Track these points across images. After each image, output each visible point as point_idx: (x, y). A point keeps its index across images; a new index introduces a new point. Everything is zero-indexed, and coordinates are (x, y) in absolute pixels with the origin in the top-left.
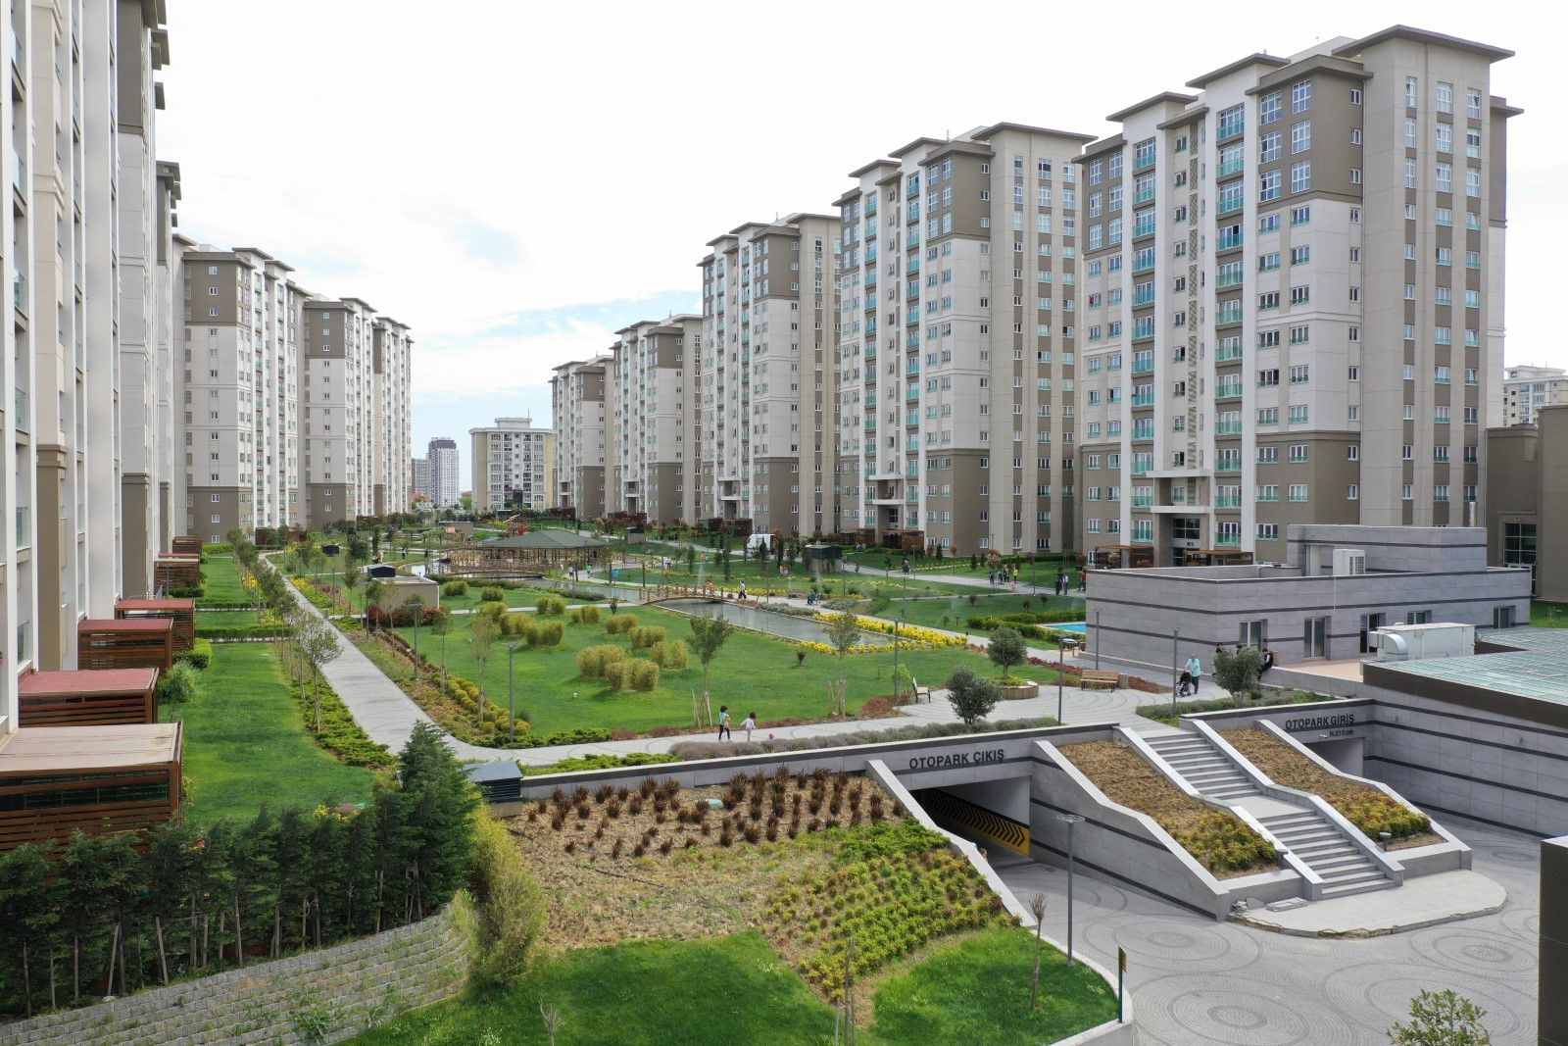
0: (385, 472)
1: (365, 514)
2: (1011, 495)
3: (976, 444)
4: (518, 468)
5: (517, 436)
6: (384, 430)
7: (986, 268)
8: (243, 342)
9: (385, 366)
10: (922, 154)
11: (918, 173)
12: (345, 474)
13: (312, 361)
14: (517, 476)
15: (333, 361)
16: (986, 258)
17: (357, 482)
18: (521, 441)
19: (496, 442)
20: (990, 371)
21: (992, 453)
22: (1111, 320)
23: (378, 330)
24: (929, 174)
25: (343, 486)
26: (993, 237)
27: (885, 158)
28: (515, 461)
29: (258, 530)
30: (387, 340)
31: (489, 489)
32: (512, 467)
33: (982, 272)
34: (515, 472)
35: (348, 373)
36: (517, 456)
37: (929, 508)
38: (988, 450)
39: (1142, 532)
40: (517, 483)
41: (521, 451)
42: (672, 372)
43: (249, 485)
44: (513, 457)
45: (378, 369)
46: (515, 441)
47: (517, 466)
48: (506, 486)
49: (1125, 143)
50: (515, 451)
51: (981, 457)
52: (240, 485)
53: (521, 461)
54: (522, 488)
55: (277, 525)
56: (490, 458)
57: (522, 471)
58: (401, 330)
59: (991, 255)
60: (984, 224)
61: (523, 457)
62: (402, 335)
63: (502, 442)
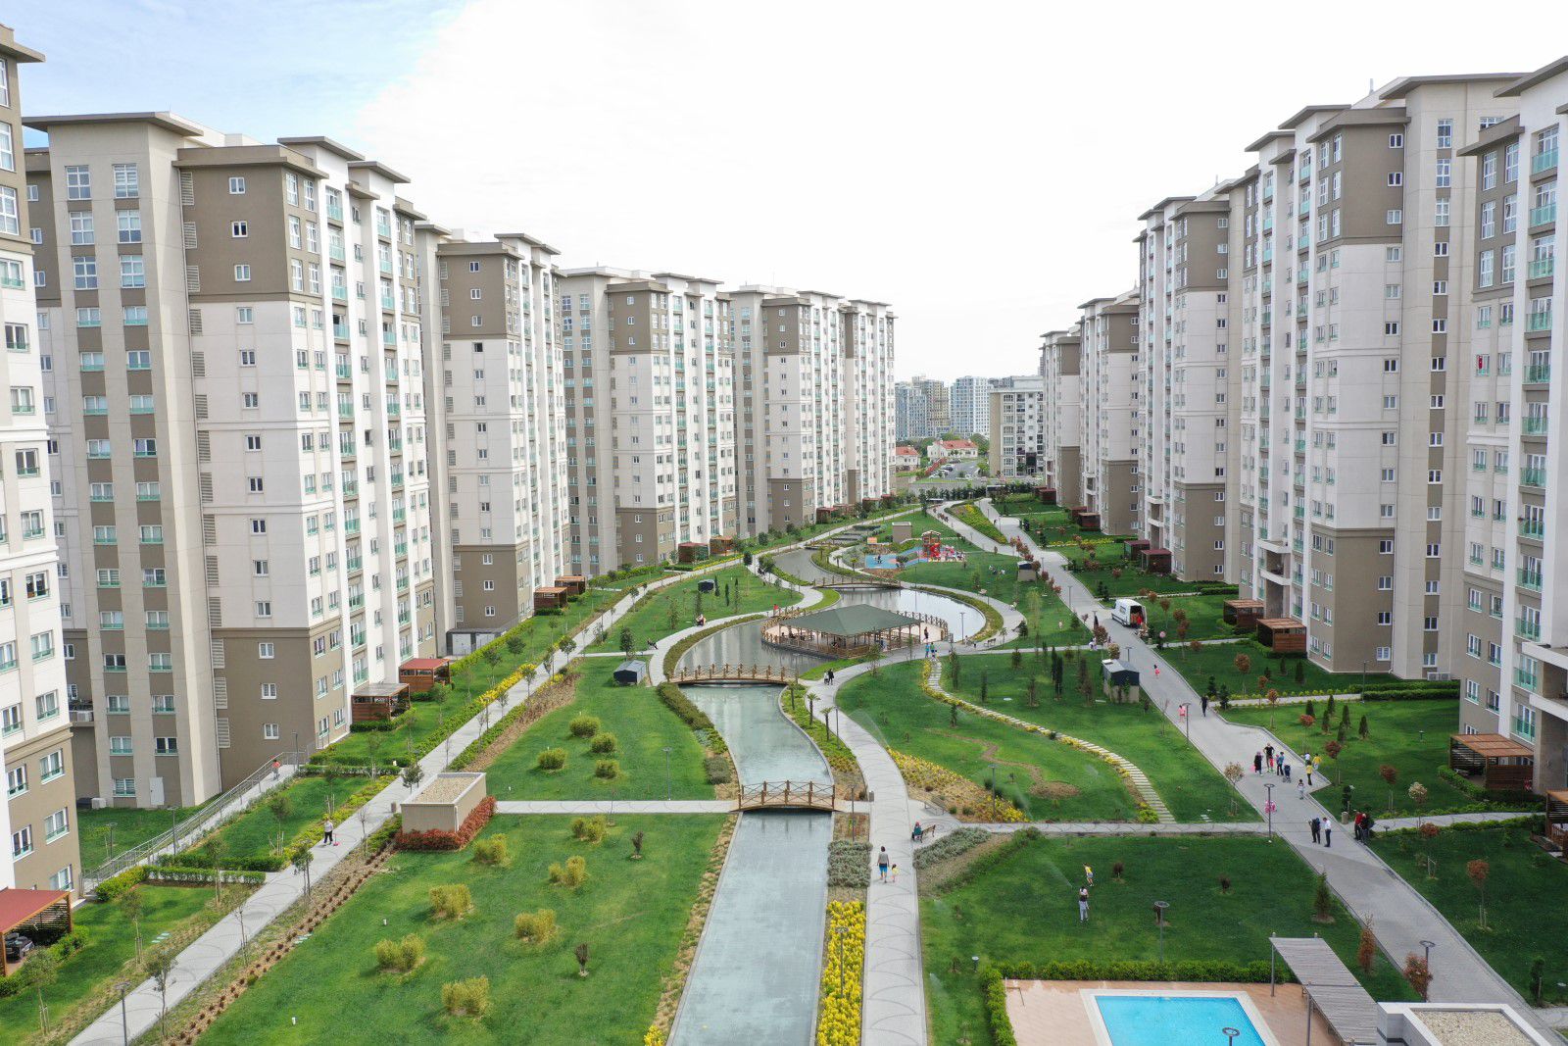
0: (859, 457)
1: (828, 505)
2: (1422, 592)
3: (1373, 521)
4: (1031, 429)
5: (1031, 395)
6: (857, 414)
7: (1394, 279)
8: (657, 368)
9: (859, 349)
10: (1312, 128)
11: (1309, 151)
12: (802, 468)
13: (771, 358)
14: (1031, 438)
15: (789, 358)
16: (1395, 266)
17: (816, 476)
18: (1034, 401)
19: (1009, 403)
20: (1399, 422)
21: (1398, 535)
22: (1501, 399)
23: (848, 315)
24: (1320, 154)
25: (799, 481)
26: (1407, 236)
27: (1276, 130)
28: (1028, 422)
29: (681, 547)
30: (859, 322)
31: (1002, 452)
32: (1025, 429)
33: (1389, 287)
34: (1029, 433)
35: (802, 368)
36: (1031, 417)
37: (1313, 598)
38: (1392, 530)
39: (1527, 725)
40: (1030, 446)
41: (1034, 412)
42: (1125, 357)
43: (671, 504)
44: (1026, 418)
45: (849, 352)
46: (1028, 401)
47: (1031, 427)
48: (1020, 449)
49: (1522, 130)
50: (1028, 412)
51: (1384, 539)
52: (659, 506)
53: (1034, 422)
54: (1036, 450)
55: (708, 537)
56: (1003, 419)
57: (1035, 433)
58: (879, 309)
59: (1403, 262)
60: (1393, 219)
61: (1036, 418)
62: (881, 313)
63: (1015, 403)
